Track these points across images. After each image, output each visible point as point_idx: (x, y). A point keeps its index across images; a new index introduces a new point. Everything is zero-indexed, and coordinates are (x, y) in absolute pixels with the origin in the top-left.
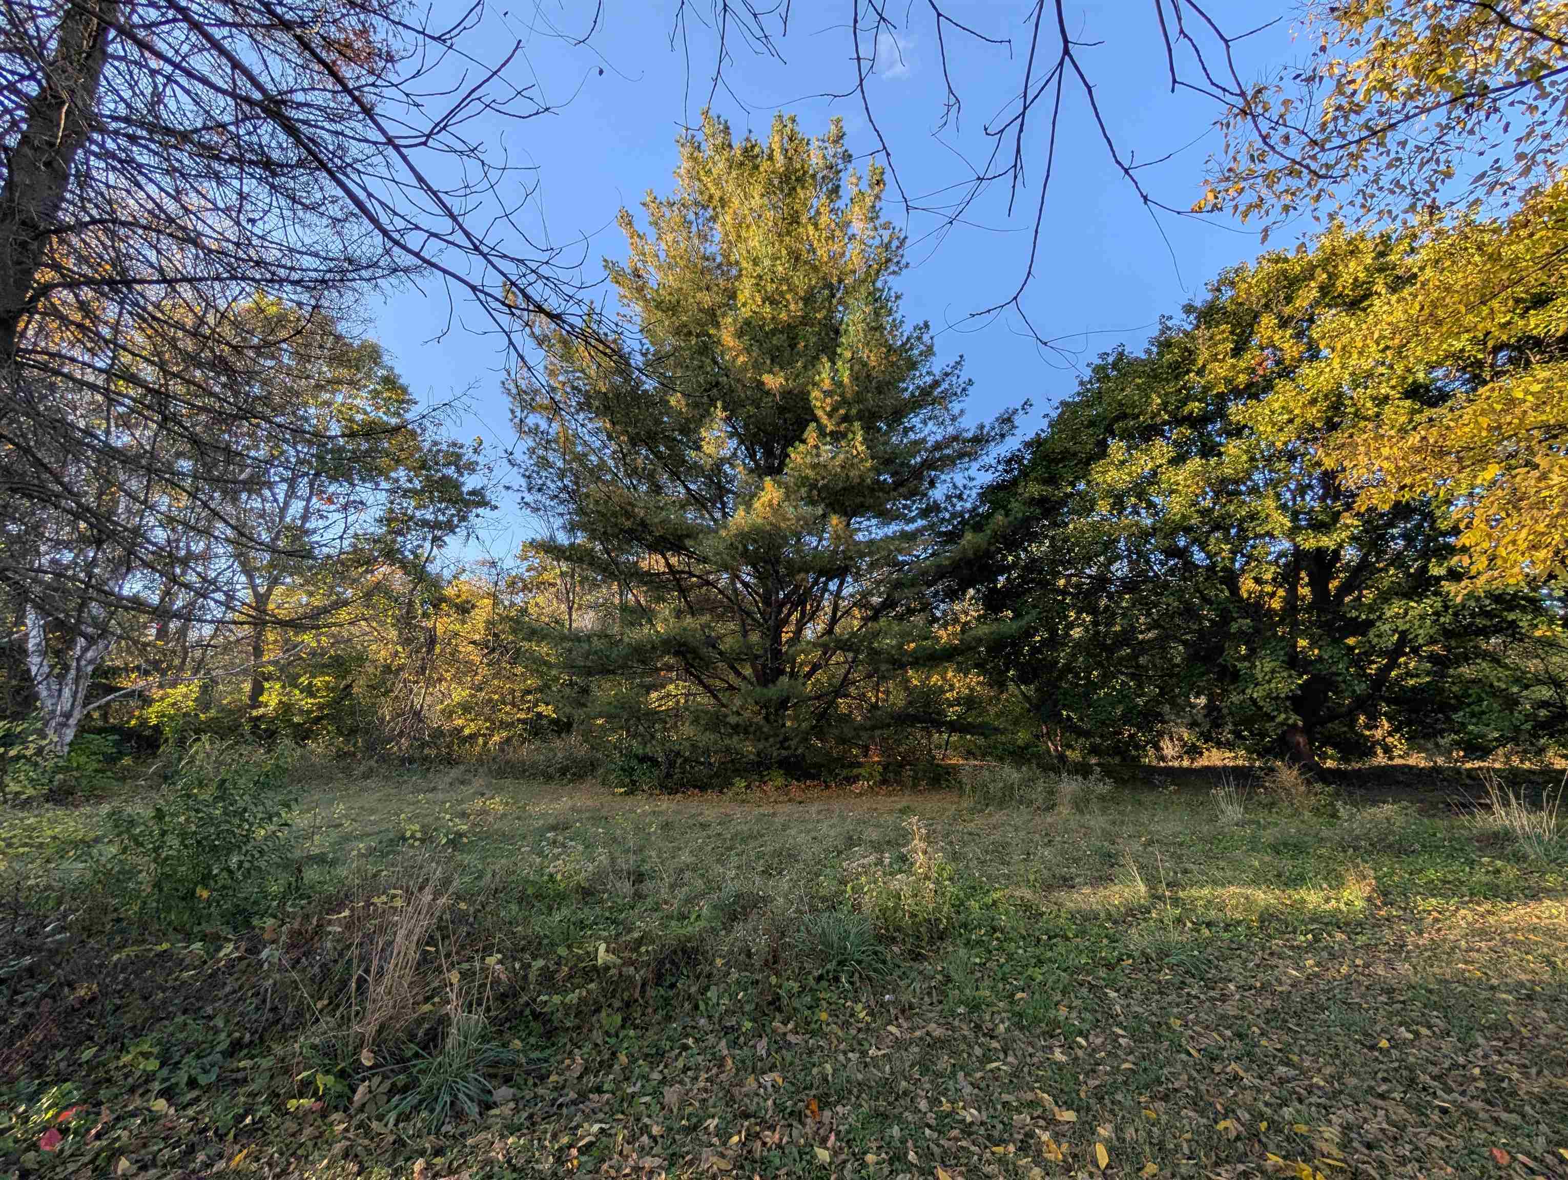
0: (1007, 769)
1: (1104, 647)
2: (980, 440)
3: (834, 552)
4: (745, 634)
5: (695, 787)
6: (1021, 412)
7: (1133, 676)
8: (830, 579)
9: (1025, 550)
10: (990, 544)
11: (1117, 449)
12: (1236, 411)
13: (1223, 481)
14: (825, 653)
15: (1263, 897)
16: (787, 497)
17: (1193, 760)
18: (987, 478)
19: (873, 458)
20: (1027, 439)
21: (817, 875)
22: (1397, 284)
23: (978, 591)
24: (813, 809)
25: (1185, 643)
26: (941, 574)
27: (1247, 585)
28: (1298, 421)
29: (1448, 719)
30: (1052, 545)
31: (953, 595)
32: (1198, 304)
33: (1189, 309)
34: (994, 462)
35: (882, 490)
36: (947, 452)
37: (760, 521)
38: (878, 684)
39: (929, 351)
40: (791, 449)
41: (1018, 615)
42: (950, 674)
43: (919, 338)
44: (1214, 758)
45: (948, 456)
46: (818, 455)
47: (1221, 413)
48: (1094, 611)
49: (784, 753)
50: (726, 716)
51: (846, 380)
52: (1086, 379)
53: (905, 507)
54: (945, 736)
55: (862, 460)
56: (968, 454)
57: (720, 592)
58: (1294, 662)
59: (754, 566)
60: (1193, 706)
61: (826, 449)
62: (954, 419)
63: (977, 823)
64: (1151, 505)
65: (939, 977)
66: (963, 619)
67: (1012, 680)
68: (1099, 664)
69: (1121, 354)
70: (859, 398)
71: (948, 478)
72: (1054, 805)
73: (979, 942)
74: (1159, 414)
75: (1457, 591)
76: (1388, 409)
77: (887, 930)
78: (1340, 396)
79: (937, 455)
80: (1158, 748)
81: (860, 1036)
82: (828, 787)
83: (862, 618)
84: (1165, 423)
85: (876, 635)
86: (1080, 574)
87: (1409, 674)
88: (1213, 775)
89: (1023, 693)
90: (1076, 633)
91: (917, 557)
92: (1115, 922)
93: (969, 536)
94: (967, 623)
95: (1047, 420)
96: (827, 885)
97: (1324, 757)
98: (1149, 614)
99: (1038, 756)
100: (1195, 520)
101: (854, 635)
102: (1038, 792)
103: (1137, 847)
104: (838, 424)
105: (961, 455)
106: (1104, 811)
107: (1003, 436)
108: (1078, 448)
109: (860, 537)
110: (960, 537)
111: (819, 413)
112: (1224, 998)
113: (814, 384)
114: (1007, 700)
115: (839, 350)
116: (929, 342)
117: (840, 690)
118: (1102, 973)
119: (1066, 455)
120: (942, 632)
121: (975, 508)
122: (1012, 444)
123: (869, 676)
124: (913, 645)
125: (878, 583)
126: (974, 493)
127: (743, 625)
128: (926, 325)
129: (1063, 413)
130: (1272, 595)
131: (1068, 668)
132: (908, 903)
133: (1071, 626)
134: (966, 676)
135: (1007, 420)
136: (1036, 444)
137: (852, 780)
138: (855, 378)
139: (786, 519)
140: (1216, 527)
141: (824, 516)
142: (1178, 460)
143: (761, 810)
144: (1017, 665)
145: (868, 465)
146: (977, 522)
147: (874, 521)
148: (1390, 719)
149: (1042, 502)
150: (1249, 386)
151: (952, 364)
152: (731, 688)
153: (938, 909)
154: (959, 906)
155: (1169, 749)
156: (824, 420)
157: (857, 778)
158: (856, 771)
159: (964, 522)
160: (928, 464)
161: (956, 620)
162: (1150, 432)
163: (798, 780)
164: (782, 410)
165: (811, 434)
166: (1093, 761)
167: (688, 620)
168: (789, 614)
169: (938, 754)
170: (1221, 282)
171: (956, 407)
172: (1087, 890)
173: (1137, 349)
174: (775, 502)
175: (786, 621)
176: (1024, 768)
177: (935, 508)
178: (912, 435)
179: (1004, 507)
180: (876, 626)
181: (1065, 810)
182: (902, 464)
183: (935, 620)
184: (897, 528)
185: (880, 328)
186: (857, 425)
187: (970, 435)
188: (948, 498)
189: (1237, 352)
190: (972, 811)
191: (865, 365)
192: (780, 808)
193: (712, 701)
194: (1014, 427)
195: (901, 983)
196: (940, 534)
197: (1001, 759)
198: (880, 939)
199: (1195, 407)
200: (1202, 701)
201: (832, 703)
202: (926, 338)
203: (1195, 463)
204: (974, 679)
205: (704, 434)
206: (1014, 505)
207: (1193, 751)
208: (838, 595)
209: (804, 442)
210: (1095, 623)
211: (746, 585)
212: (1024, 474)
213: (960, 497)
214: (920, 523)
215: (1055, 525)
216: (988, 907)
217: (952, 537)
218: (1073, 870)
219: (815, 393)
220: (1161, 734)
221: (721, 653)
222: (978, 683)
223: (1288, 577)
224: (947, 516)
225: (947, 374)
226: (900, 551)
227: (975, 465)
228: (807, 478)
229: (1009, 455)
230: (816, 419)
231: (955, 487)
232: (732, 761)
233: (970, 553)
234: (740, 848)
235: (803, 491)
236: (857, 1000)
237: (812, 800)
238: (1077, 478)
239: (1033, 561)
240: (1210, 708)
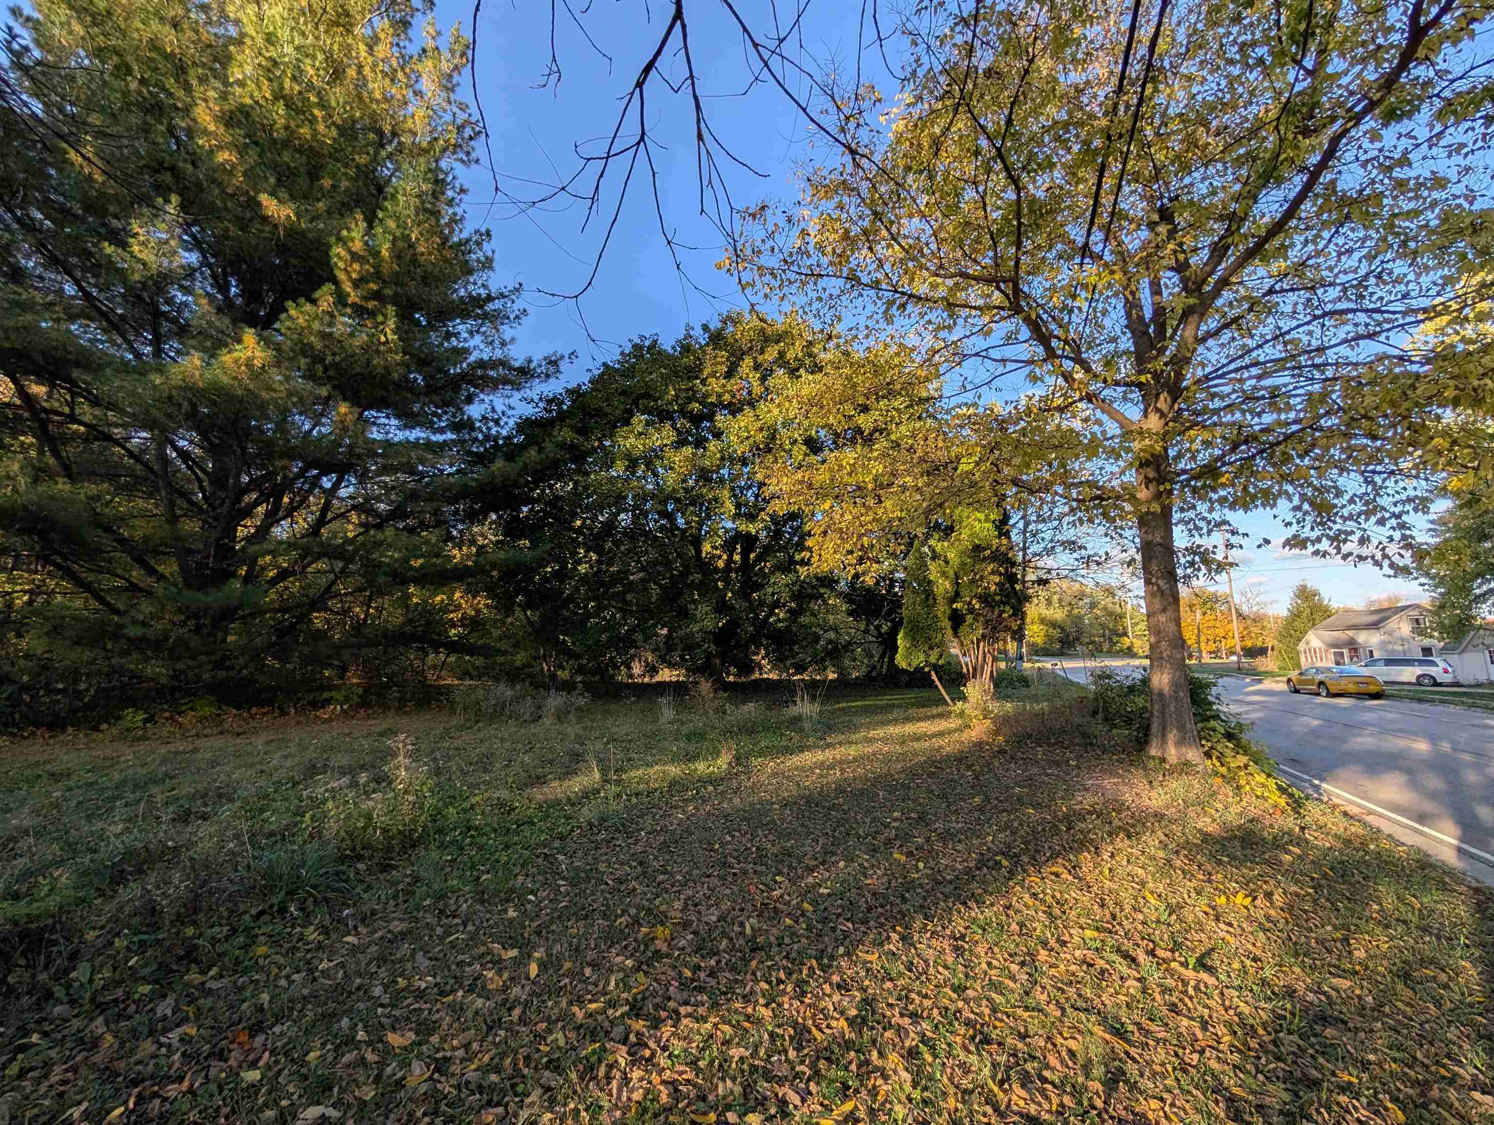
0: (502, 687)
1: (602, 584)
2: (525, 373)
3: (337, 444)
4: (173, 520)
5: (37, 724)
6: (567, 360)
7: (620, 610)
8: (325, 473)
9: (551, 487)
10: (519, 475)
11: (639, 420)
12: (721, 419)
13: (702, 469)
14: (303, 557)
15: (674, 770)
16: (278, 364)
17: (652, 677)
18: (529, 411)
19: (405, 353)
20: (570, 387)
21: (262, 810)
22: (817, 368)
23: (500, 517)
24: (259, 742)
25: (660, 586)
26: (464, 493)
27: (707, 547)
28: (752, 440)
29: (791, 650)
30: (575, 488)
31: (473, 517)
32: (712, 327)
33: (705, 328)
34: (536, 398)
35: (411, 390)
36: (491, 373)
37: (225, 380)
38: (370, 599)
39: (488, 264)
40: (290, 304)
41: (534, 546)
42: (457, 595)
43: (478, 244)
44: (666, 675)
45: (491, 378)
46: (331, 325)
47: (711, 417)
48: (600, 552)
49: (222, 674)
50: (121, 626)
51: (385, 253)
52: (627, 351)
53: (435, 414)
54: (442, 657)
55: (390, 351)
56: (512, 383)
57: (131, 454)
58: (722, 607)
59: (204, 434)
60: (657, 635)
61: (344, 323)
62: (503, 344)
63: (467, 736)
64: (655, 475)
65: (408, 880)
66: (481, 541)
67: (520, 605)
68: (595, 598)
69: (655, 342)
70: (397, 280)
71: (487, 399)
72: (540, 717)
73: (453, 842)
74: (671, 403)
75: (803, 571)
76: (795, 448)
77: (354, 849)
78: (775, 430)
79: (479, 372)
80: (629, 668)
81: (309, 956)
82: (284, 713)
83: (361, 525)
84: (674, 412)
85: (378, 544)
86: (594, 519)
87: (779, 620)
88: (662, 688)
89: (528, 618)
90: (582, 569)
91: (441, 471)
92: (573, 805)
93: (499, 464)
94: (483, 547)
95: (589, 375)
96: (274, 820)
97: (728, 675)
98: (638, 562)
99: (532, 676)
100: (681, 494)
101: (348, 541)
102: (526, 708)
103: (599, 746)
104: (365, 298)
105: (505, 381)
106: (580, 719)
107: (548, 376)
108: (609, 410)
109: (375, 434)
110: (492, 461)
111: (341, 276)
112: (637, 841)
113: (339, 239)
114: (512, 624)
115: (380, 214)
116: (490, 254)
117: (318, 603)
118: (556, 844)
119: (599, 413)
120: (455, 552)
121: (509, 438)
122: (555, 387)
123: (361, 590)
124: (420, 561)
125: (389, 489)
126: (511, 423)
127: (171, 506)
128: (488, 233)
129: (603, 373)
130: (720, 557)
131: (571, 599)
132: (380, 818)
133: (579, 562)
134: (474, 597)
135: (553, 363)
136: (575, 393)
137: (317, 705)
138: (397, 256)
139: (269, 388)
140: (693, 503)
141: (328, 398)
142: (680, 443)
143: (172, 747)
144: (527, 593)
145: (398, 358)
146: (510, 451)
147: (394, 422)
148: (766, 649)
149: (573, 447)
150: (730, 404)
151: (510, 288)
152: (133, 587)
153: (414, 821)
154: (437, 815)
155: (637, 669)
156: (347, 287)
157: (328, 701)
158: (326, 695)
159: (496, 447)
160: (468, 378)
161: (473, 542)
162: (664, 416)
163: (238, 708)
164: (282, 249)
165: (325, 298)
166: (579, 679)
167: (62, 486)
168: (257, 503)
169: (431, 676)
170: (729, 318)
171: (507, 332)
172: (555, 784)
173: (667, 344)
174: (258, 363)
175: (248, 512)
176: (518, 687)
177: (469, 425)
178: (454, 342)
179: (538, 444)
180: (380, 536)
181: (547, 722)
182: (440, 370)
183: (450, 538)
184: (423, 435)
185: (436, 214)
186: (391, 309)
187: (517, 364)
188: (484, 418)
189: (729, 375)
190: (461, 728)
191: (411, 246)
192: (201, 743)
193: (94, 604)
194: (558, 371)
195: (365, 896)
196: (469, 453)
197: (497, 680)
198: (342, 859)
199: (695, 406)
200: (665, 631)
201: (304, 618)
202: (485, 246)
203: (688, 450)
204: (482, 601)
205: (136, 228)
206: (549, 445)
207: (652, 670)
208: (332, 492)
209: (314, 302)
210: (599, 562)
211: (184, 455)
212: (562, 416)
213: (497, 422)
214: (450, 436)
215: (579, 471)
216: (465, 811)
217: (481, 459)
218: (547, 770)
219: (338, 250)
220: (632, 658)
221: (121, 541)
222: (487, 605)
223: (729, 545)
224: (480, 436)
225: (503, 296)
226: (422, 461)
227: (517, 395)
228: (311, 346)
229: (551, 395)
230: (336, 282)
231: (493, 410)
232: (123, 687)
233: (499, 480)
234: (131, 797)
235: (303, 362)
236: (307, 923)
237: (256, 732)
238: (604, 436)
239: (557, 498)
240: (669, 637)
